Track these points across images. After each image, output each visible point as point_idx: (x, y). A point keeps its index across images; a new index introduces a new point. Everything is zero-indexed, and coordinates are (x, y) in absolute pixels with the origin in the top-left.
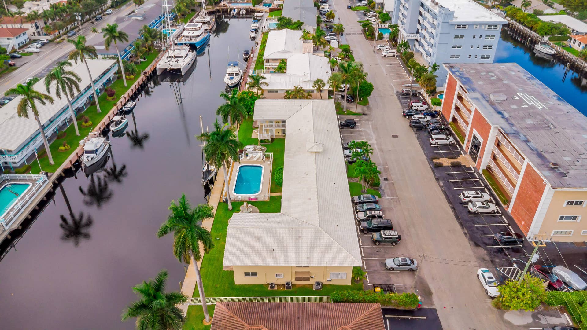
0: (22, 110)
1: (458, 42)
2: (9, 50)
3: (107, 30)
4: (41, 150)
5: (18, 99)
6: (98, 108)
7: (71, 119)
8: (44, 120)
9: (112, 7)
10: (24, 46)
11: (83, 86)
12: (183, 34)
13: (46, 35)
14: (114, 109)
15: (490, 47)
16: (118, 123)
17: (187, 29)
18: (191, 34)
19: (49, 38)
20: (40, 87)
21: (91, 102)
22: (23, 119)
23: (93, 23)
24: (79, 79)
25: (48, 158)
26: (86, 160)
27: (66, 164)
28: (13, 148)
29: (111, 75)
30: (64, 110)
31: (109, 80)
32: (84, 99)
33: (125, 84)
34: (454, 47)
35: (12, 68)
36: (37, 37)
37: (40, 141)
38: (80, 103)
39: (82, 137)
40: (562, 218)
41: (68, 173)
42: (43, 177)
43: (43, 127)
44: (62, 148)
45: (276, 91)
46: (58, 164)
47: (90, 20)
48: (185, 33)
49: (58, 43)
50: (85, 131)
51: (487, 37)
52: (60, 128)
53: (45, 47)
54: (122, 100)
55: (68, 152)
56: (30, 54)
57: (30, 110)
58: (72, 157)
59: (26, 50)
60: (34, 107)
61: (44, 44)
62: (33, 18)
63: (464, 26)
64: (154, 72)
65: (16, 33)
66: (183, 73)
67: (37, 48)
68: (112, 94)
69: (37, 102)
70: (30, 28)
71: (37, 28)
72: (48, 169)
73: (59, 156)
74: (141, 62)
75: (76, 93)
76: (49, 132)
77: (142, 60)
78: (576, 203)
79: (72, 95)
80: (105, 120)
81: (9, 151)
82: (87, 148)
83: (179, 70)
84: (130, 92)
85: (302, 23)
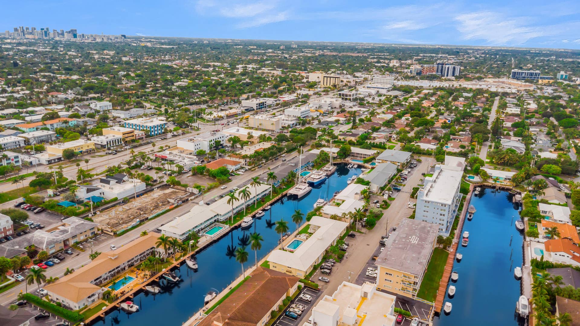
0: (229, 202)
1: (426, 209)
2: (231, 171)
3: (269, 174)
4: (230, 217)
5: (228, 198)
6: (256, 206)
7: (243, 209)
8: (234, 207)
9: (287, 152)
10: (237, 170)
11: (251, 197)
12: (311, 177)
13: (248, 166)
14: (261, 208)
15: (444, 215)
16: (260, 214)
17: (314, 174)
18: (315, 177)
19: (249, 167)
20: (236, 195)
21: (254, 203)
22: (228, 204)
23: (273, 161)
24: (250, 194)
25: (231, 221)
26: (244, 225)
27: (236, 224)
28: (222, 214)
29: (267, 192)
30: (243, 204)
31: (265, 195)
32: (252, 201)
33: (271, 198)
34: (425, 211)
35: (229, 180)
36: (244, 166)
37: (231, 214)
38: (250, 203)
39: (245, 216)
40: (386, 280)
41: (236, 228)
42: (228, 226)
43: (233, 209)
44: (237, 218)
45: (328, 214)
46: (234, 224)
47: (272, 159)
48: (312, 176)
49: (253, 171)
50: (247, 213)
51: (441, 210)
52: (239, 211)
53: (246, 172)
54: (266, 205)
55: (238, 220)
56: (239, 175)
57: (231, 202)
58: (239, 223)
59: (238, 172)
60: (232, 202)
61: (246, 170)
62: (245, 157)
63: (429, 202)
64: (286, 194)
65: (235, 163)
66: (299, 197)
67: (243, 172)
68: (263, 201)
69: (234, 200)
70: (242, 161)
71: (246, 161)
72: (231, 224)
73: (235, 220)
74: (284, 188)
75: (248, 199)
76: (235, 211)
77: (285, 187)
78: (390, 274)
79: (246, 199)
80: (256, 211)
81: (220, 215)
82: (245, 220)
83: (297, 196)
84: (271, 202)
85: (370, 182)
